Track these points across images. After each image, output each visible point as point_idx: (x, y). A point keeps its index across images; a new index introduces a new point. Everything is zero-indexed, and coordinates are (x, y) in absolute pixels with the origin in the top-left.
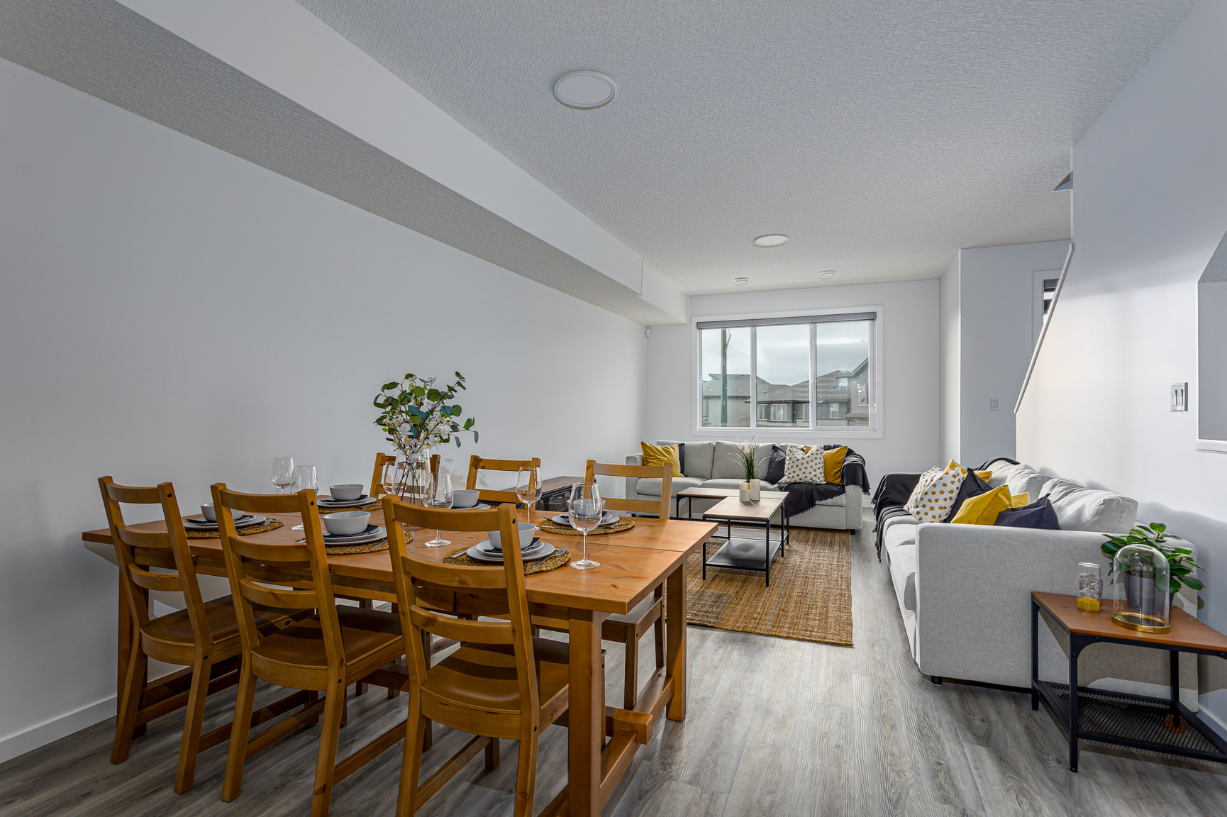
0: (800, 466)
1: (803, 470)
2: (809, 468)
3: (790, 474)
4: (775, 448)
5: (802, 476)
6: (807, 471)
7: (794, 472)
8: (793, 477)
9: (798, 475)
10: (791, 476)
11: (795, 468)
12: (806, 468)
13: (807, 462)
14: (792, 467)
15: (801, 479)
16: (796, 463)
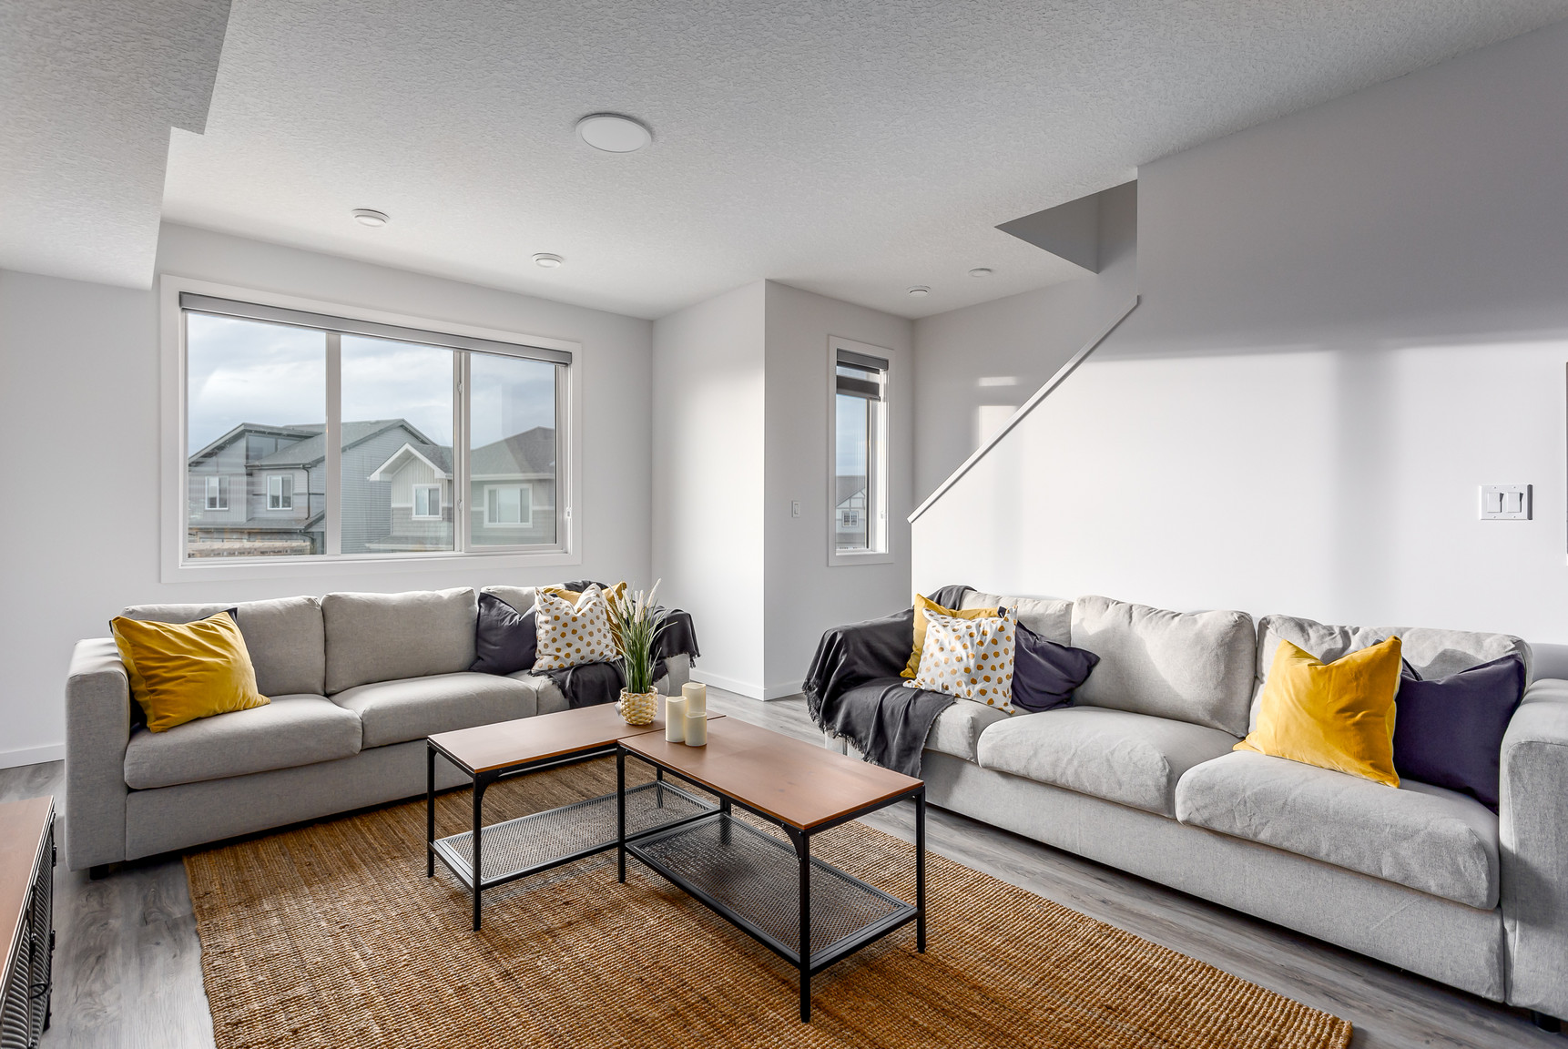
0: (580, 631)
1: (587, 639)
2: (595, 632)
3: (558, 650)
4: (485, 598)
5: (585, 651)
6: (594, 640)
7: (569, 645)
8: (568, 655)
9: (578, 651)
10: (562, 654)
11: (570, 638)
12: (591, 634)
13: (592, 622)
14: (563, 635)
15: (582, 658)
16: (572, 626)
